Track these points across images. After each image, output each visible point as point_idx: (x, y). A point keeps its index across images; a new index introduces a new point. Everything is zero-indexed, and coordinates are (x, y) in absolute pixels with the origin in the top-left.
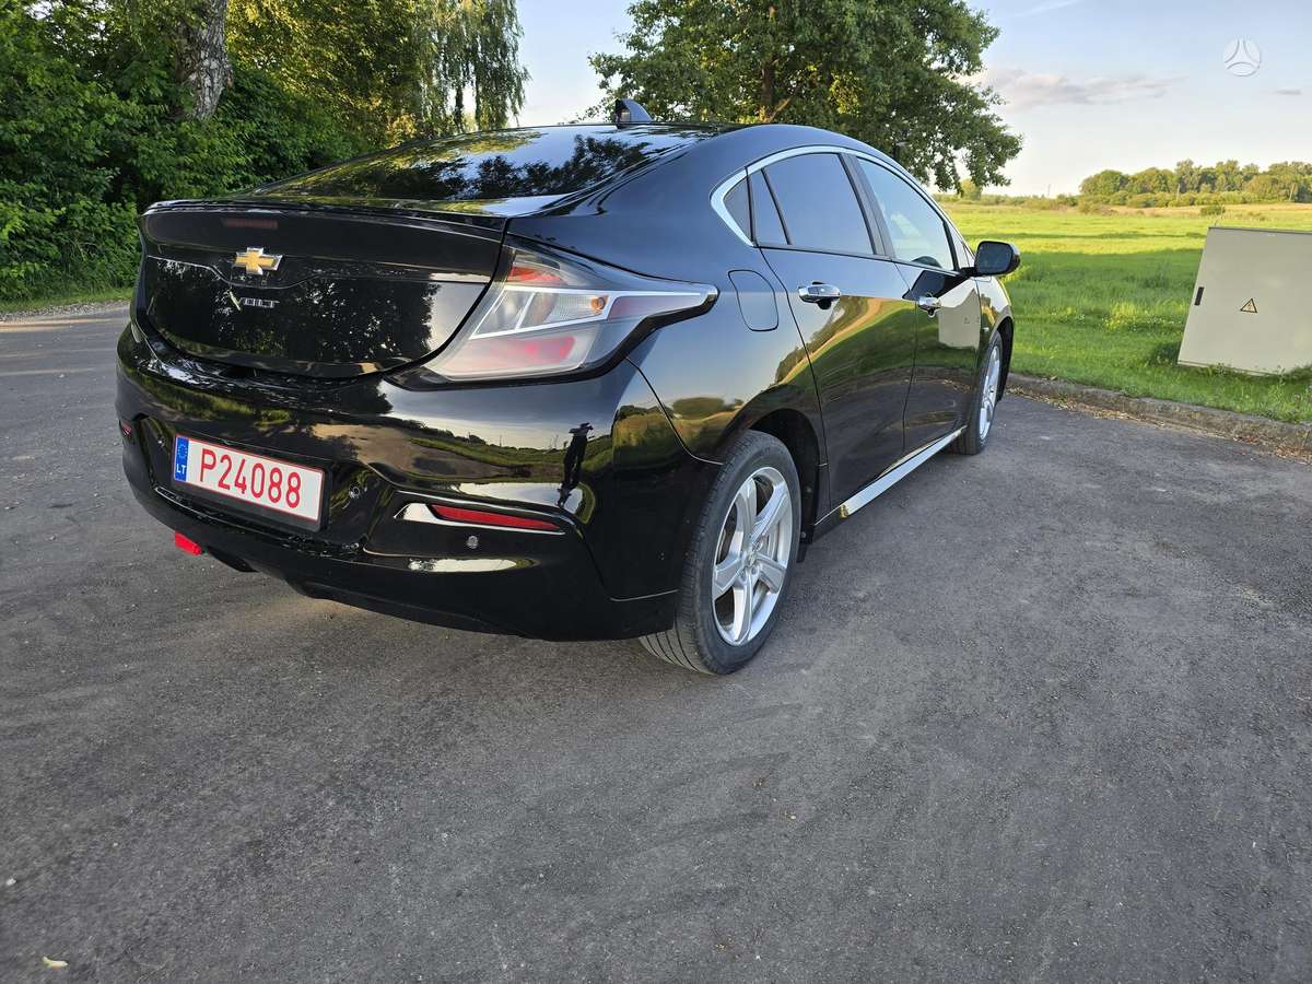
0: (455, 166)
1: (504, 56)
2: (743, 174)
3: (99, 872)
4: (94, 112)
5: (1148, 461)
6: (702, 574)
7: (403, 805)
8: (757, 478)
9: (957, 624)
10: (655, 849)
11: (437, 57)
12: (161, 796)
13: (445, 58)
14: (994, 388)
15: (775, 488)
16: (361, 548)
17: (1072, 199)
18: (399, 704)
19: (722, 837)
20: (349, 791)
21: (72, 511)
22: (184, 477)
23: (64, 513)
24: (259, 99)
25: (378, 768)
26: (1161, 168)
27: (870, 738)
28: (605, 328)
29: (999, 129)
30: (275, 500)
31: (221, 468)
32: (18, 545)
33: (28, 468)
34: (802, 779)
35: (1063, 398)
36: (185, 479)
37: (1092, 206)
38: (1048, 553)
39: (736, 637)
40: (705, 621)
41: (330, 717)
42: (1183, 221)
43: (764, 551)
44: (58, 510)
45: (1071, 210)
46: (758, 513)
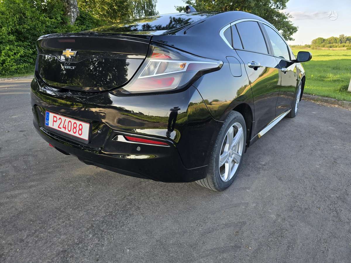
0: (135, 26)
1: (152, 8)
2: (229, 26)
3: (11, 261)
4: (43, 22)
5: (348, 120)
6: (216, 159)
7: (115, 238)
8: (233, 126)
9: (297, 174)
10: (201, 260)
11: (134, 9)
12: (36, 231)
13: (136, 9)
14: (299, 98)
15: (239, 129)
16: (101, 150)
17: (309, 46)
18: (116, 199)
19: (225, 255)
20: (97, 231)
21: (25, 133)
22: (48, 124)
23: (22, 133)
24: (87, 20)
25: (107, 223)
26: (335, 37)
27: (273, 216)
28: (185, 74)
29: (291, 25)
30: (75, 133)
31: (59, 122)
32: (8, 143)
33: (15, 120)
34: (251, 232)
35: (317, 101)
36: (48, 125)
37: (315, 48)
38: (322, 150)
39: (226, 179)
40: (217, 174)
41: (93, 203)
42: (341, 52)
43: (235, 150)
44: (21, 132)
45: (309, 48)
46: (234, 137)
